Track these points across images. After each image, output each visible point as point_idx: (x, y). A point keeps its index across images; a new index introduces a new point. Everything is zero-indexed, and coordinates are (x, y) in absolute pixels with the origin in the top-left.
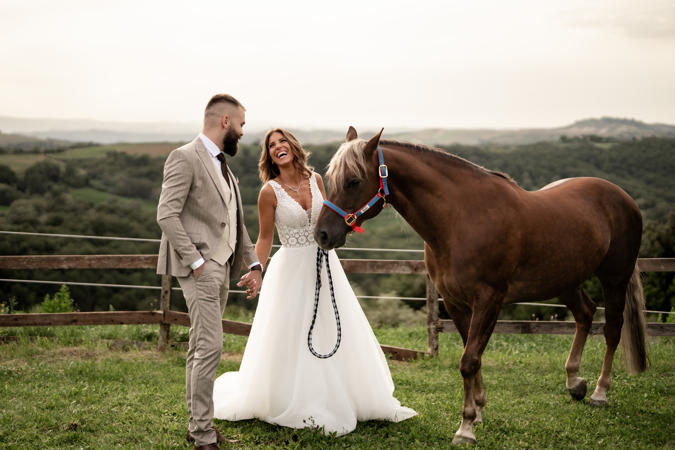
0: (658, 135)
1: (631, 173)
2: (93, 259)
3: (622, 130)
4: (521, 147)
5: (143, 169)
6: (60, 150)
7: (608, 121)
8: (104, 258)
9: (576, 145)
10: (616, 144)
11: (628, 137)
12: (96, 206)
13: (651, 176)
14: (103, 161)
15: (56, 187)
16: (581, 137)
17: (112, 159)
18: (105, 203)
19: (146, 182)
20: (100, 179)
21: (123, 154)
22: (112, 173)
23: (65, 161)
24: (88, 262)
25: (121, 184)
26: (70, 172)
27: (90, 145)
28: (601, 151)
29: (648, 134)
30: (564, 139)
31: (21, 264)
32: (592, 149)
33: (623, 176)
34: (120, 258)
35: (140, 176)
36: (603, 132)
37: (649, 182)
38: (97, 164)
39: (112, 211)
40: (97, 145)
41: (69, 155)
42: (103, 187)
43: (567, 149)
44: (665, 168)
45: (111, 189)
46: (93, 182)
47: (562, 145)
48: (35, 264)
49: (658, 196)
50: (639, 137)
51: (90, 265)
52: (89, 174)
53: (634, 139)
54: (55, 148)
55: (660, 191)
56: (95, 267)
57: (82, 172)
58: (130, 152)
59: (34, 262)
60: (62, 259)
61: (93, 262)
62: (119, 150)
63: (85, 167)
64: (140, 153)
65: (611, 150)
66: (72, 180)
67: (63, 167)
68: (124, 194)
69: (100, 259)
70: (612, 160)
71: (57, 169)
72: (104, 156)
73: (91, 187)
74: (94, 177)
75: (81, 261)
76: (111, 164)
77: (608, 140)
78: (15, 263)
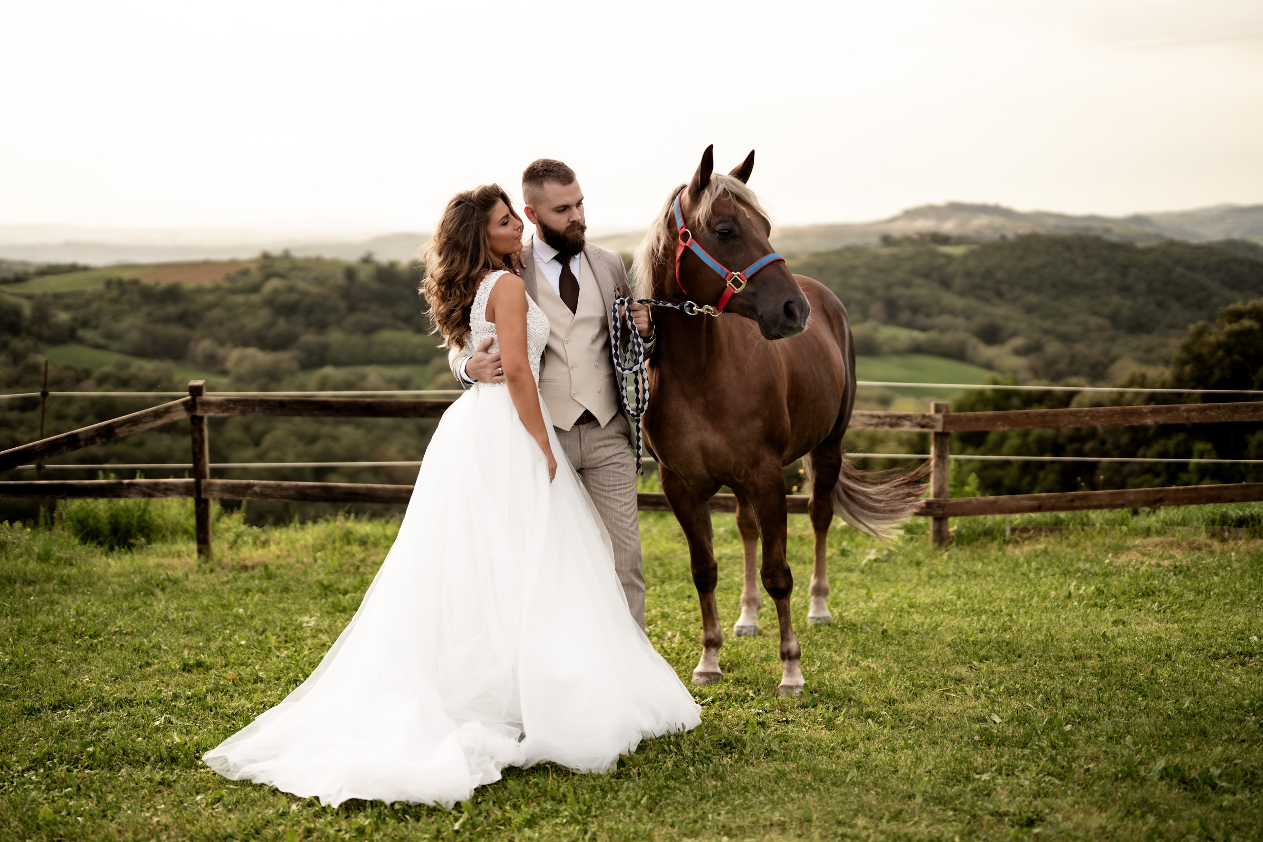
0: (1041, 231)
1: (999, 294)
2: (1194, 410)
3: (980, 222)
4: (816, 255)
5: (171, 309)
6: (20, 279)
7: (956, 208)
8: (1210, 409)
9: (908, 250)
10: (974, 247)
11: (991, 236)
12: (96, 374)
13: (1032, 298)
14: (101, 297)
15: (18, 344)
16: (915, 236)
17: (115, 293)
18: (107, 369)
19: (177, 331)
20: (96, 327)
21: (135, 282)
22: (116, 317)
23: (29, 297)
24: (1185, 415)
25: (134, 336)
26: (41, 315)
27: (73, 269)
28: (950, 258)
29: (1024, 229)
30: (887, 240)
31: (1082, 420)
32: (934, 255)
33: (987, 300)
34: (1237, 407)
35: (168, 320)
36: (949, 227)
37: (1030, 310)
38: (88, 303)
39: (124, 384)
40: (86, 269)
41: (36, 287)
42: (102, 341)
43: (894, 257)
44: (1054, 285)
45: (116, 345)
46: (82, 333)
47: (885, 251)
48: (1102, 420)
49: (1046, 332)
50: (1010, 235)
51: (1188, 418)
52: (75, 319)
53: (1003, 237)
54: (10, 275)
55: (1048, 324)
56: (1197, 421)
57: (63, 317)
58: (148, 280)
59: (1101, 417)
60: (1146, 411)
61: (1194, 413)
62: (127, 276)
63: (67, 308)
64: (165, 281)
65: (965, 257)
66: (46, 332)
67: (27, 309)
68: (141, 353)
69: (1203, 410)
70: (968, 274)
71: (16, 311)
72: (101, 287)
73: (81, 342)
74: (85, 324)
75: (1175, 413)
76: (114, 301)
77: (960, 241)
78: (1072, 419)
